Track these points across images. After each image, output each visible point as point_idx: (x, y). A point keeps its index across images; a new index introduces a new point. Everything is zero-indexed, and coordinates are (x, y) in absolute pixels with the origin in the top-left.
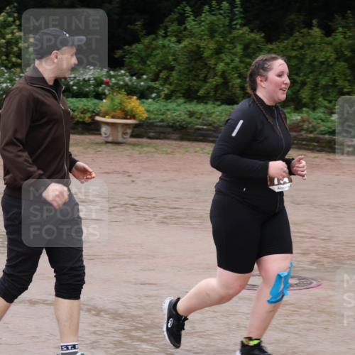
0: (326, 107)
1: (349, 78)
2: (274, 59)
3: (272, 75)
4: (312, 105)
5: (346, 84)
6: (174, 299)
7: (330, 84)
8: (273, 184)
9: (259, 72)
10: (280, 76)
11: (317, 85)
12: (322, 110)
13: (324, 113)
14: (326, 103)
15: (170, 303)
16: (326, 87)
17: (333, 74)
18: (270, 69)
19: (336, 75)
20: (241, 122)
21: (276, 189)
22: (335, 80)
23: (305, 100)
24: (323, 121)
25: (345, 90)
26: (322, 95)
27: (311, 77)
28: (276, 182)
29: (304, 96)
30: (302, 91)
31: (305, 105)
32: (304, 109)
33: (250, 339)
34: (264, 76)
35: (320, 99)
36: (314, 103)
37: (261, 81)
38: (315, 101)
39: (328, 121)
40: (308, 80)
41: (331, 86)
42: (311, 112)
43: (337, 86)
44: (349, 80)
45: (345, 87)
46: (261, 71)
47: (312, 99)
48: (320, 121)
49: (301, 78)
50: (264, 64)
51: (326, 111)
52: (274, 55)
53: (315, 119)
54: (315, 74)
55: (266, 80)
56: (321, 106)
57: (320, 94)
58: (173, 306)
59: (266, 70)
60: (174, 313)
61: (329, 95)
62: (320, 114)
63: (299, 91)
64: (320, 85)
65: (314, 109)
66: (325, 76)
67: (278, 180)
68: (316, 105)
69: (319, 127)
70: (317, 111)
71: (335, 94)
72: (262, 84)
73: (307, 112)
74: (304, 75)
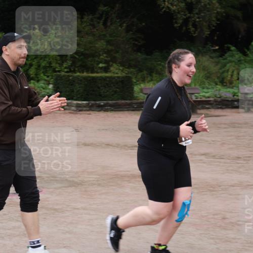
0: (45, 80)
1: (59, 62)
2: (187, 53)
3: (183, 65)
4: (37, 79)
5: (57, 65)
6: (115, 217)
7: (48, 65)
8: (182, 141)
9: (174, 61)
10: (189, 65)
11: (39, 66)
12: (43, 82)
13: (44, 83)
14: (45, 78)
15: (112, 219)
16: (45, 67)
17: (49, 59)
18: (183, 60)
19: (51, 60)
20: (160, 98)
21: (184, 144)
22: (50, 63)
23: (32, 76)
24: (44, 89)
25: (57, 69)
26: (43, 72)
27: (36, 61)
28: (183, 139)
29: (31, 73)
30: (30, 70)
31: (32, 79)
32: (32, 81)
33: (160, 245)
34: (177, 64)
35: (42, 75)
36: (38, 78)
37: (175, 67)
38: (38, 76)
39: (47, 89)
40: (34, 63)
41: (48, 67)
42: (36, 83)
43: (52, 67)
44: (59, 63)
45: (56, 68)
46: (176, 60)
47: (36, 75)
48: (42, 89)
49: (29, 62)
50: (178, 56)
51: (45, 82)
52: (186, 51)
53: (38, 87)
54: (38, 59)
55: (179, 67)
56: (42, 79)
57: (41, 72)
58: (114, 222)
59: (179, 60)
60: (115, 226)
61: (47, 73)
62: (41, 84)
63: (28, 70)
64: (41, 66)
65: (38, 81)
66: (44, 60)
67: (185, 138)
68: (39, 78)
69: (41, 93)
70: (40, 82)
71: (51, 71)
72: (176, 69)
73: (34, 83)
74: (31, 60)
